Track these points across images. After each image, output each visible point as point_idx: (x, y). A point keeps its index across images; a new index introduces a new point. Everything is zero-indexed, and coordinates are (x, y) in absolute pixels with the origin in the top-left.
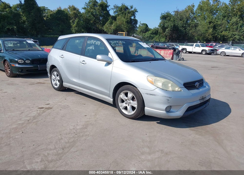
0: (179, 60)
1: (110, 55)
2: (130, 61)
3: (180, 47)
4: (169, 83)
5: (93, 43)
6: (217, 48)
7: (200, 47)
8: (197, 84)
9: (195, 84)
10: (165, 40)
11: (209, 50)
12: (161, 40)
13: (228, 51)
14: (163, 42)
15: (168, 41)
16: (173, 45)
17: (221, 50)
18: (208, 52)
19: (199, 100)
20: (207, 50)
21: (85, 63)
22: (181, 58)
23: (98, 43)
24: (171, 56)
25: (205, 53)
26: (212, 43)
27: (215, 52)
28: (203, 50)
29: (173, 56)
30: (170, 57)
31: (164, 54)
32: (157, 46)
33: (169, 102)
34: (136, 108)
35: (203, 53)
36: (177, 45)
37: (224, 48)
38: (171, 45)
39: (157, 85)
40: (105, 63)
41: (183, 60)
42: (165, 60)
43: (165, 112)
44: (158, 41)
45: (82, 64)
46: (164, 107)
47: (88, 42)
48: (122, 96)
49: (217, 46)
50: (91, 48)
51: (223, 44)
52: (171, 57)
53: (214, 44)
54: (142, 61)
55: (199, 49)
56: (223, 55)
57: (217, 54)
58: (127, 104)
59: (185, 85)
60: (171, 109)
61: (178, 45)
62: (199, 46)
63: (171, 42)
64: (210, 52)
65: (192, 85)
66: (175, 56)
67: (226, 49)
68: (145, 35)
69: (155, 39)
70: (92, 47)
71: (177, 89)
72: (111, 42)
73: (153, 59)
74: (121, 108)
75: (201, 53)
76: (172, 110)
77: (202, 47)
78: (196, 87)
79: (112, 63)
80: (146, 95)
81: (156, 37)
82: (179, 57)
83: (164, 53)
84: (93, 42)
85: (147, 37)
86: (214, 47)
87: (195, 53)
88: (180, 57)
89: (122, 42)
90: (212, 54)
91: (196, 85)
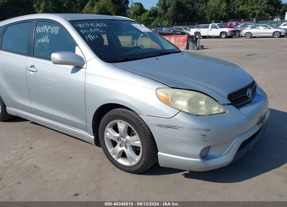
0: (198, 49)
1: (78, 52)
2: (120, 60)
3: (192, 32)
4: (201, 99)
5: (46, 31)
6: (239, 28)
7: (218, 28)
8: (249, 92)
9: (246, 92)
10: (169, 23)
11: (229, 31)
12: (163, 23)
13: (254, 31)
14: (166, 26)
15: (173, 25)
16: (181, 29)
17: (245, 31)
18: (228, 35)
19: (257, 124)
20: (227, 32)
21: (36, 70)
22: (199, 46)
23: (55, 30)
24: (186, 44)
25: (225, 36)
26: (231, 23)
27: (237, 34)
28: (222, 33)
29: (188, 44)
30: (184, 45)
31: (176, 42)
32: (159, 32)
33: (207, 139)
34: (139, 148)
35: (222, 36)
36: (186, 29)
37: (249, 28)
38: (178, 29)
39: (178, 104)
40: (71, 67)
41: (203, 48)
42: (181, 52)
43: (199, 160)
44: (160, 25)
45: (31, 73)
46: (198, 150)
47: (39, 30)
48: (110, 133)
49: (239, 26)
50: (43, 40)
51: (247, 23)
52: (186, 46)
53: (234, 23)
54: (142, 58)
55: (216, 32)
56: (248, 37)
57: (240, 36)
58: (123, 146)
59: (231, 98)
60: (210, 151)
61: (188, 28)
62: (216, 27)
63: (177, 25)
64: (231, 34)
65: (241, 96)
66: (191, 44)
67: (252, 29)
68: (140, 19)
69: (156, 23)
70: (44, 38)
71: (216, 109)
72: (80, 26)
73: (160, 53)
74: (114, 156)
75: (220, 36)
76: (211, 153)
77: (220, 28)
78: (249, 98)
79: (85, 66)
80: (159, 127)
81: (156, 20)
82: (196, 45)
83: (175, 40)
84: (46, 28)
85: (144, 20)
86: (235, 28)
87: (210, 37)
88: (198, 44)
89: (100, 25)
90: (234, 37)
91: (249, 94)
